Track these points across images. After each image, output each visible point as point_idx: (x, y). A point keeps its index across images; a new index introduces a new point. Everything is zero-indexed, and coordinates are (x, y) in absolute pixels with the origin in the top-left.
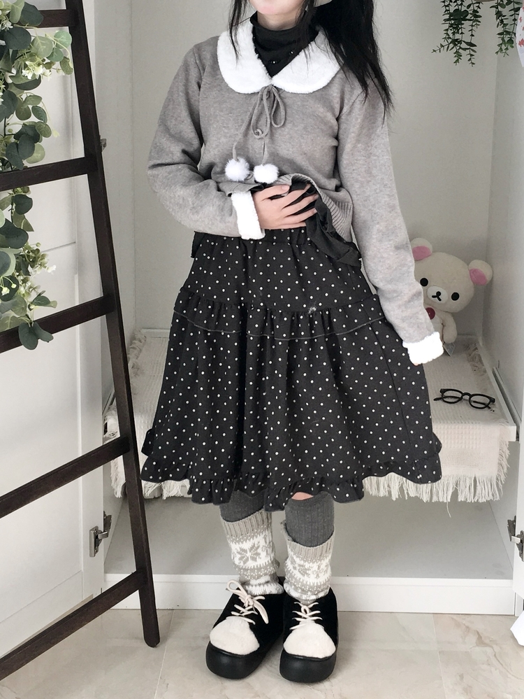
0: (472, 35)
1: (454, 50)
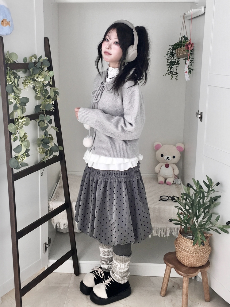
0: (177, 70)
1: (171, 75)
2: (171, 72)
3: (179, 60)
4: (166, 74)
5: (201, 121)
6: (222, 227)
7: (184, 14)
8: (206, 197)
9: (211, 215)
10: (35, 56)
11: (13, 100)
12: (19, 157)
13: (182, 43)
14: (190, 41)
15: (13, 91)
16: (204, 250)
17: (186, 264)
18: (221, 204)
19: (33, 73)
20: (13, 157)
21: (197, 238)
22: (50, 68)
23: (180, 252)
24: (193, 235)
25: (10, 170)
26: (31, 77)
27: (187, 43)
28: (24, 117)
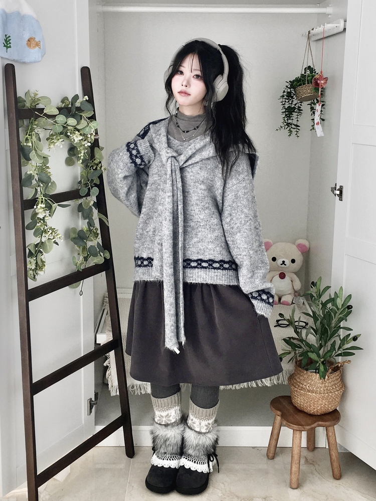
0: (298, 121)
1: (288, 129)
2: (289, 124)
3: (301, 105)
4: (281, 127)
5: (341, 200)
7: (309, 31)
13: (306, 78)
14: (320, 74)
27: (316, 77)
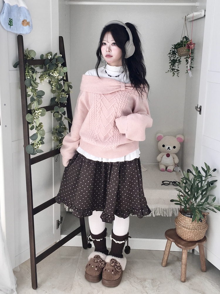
0: (178, 67)
1: (173, 72)
2: (173, 69)
3: (180, 58)
4: (169, 71)
5: (200, 114)
6: (218, 207)
7: (186, 16)
8: (204, 181)
9: (208, 197)
10: (51, 53)
11: (30, 93)
12: (35, 144)
13: (183, 43)
14: (191, 41)
15: (31, 85)
16: (201, 226)
17: (185, 239)
18: (217, 187)
19: (49, 68)
20: (30, 144)
21: (195, 216)
22: (64, 65)
23: (181, 228)
24: (191, 215)
25: (27, 155)
26: (47, 72)
27: (189, 43)
28: (40, 109)
